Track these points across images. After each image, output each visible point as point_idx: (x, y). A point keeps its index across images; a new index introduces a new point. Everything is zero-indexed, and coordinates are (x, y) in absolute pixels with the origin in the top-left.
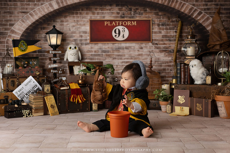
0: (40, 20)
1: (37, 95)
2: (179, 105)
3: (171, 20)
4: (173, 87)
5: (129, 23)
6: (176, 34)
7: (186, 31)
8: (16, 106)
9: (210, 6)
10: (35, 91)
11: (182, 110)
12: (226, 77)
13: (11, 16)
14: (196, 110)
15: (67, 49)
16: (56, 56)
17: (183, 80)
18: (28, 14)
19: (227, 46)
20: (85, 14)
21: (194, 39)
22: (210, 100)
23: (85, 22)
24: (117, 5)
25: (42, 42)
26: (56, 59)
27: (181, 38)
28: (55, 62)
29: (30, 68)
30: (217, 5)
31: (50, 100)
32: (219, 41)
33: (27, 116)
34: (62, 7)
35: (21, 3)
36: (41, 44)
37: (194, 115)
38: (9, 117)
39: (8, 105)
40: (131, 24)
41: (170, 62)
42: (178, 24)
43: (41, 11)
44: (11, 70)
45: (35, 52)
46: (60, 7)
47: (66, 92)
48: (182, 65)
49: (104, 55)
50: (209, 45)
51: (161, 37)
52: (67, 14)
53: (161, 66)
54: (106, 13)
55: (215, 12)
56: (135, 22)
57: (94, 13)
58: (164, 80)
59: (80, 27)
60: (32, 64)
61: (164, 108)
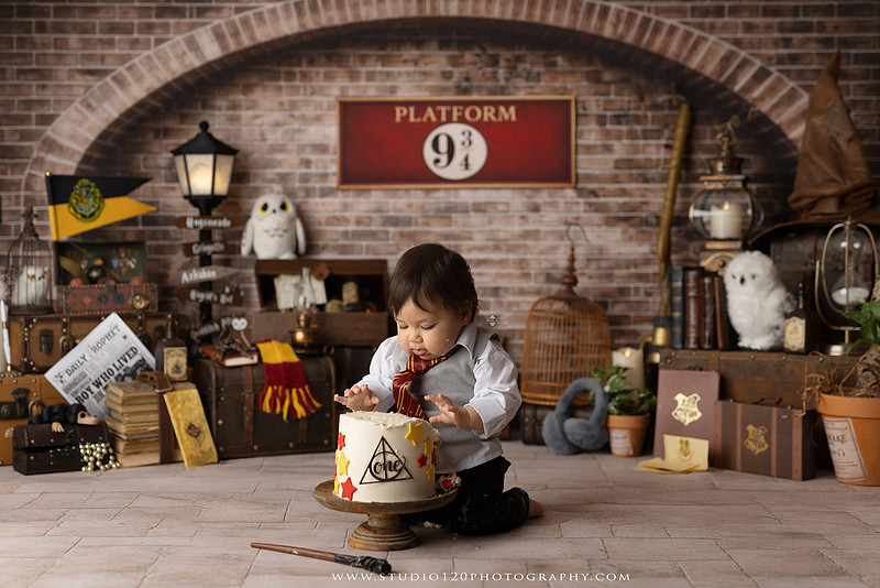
0: (153, 103)
1: (136, 387)
2: (678, 429)
3: (648, 101)
4: (657, 358)
5: (488, 114)
6: (668, 156)
7: (708, 142)
8: (57, 427)
9: (801, 47)
10: (129, 372)
11: (685, 451)
12: (861, 322)
13: (44, 87)
14: (745, 450)
15: (250, 211)
16: (210, 237)
17: (692, 335)
18: (108, 79)
19: (867, 200)
20: (321, 76)
21: (739, 173)
22: (800, 414)
23: (321, 109)
24: (444, 45)
25: (157, 185)
26: (208, 249)
27: (687, 168)
28: (206, 261)
29: (112, 283)
30: (828, 42)
31: (186, 406)
32: (836, 181)
33: (96, 468)
34: (234, 54)
35: (83, 39)
36: (154, 192)
37: (734, 469)
38: (29, 469)
39: (25, 422)
40: (496, 115)
41: (647, 262)
42: (677, 117)
43: (157, 68)
44: (40, 292)
45: (132, 221)
46: (225, 53)
47: (247, 375)
48: (692, 274)
49: (391, 236)
50: (798, 199)
51: (611, 165)
52: (254, 80)
53: (610, 277)
54: (399, 73)
55: (818, 71)
56: (512, 109)
57: (354, 76)
58: (623, 334)
59: (303, 127)
60: (119, 268)
61: (621, 440)
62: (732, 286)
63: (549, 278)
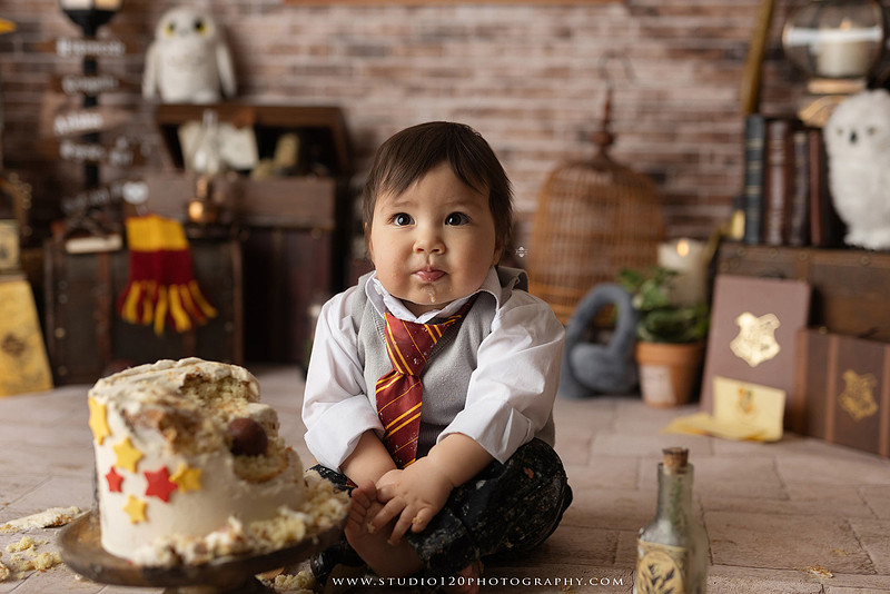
2: (741, 371)
11: (746, 406)
14: (841, 413)
16: (97, 69)
17: (775, 223)
26: (91, 85)
28: (90, 102)
37: (822, 439)
41: (728, 114)
47: (102, 268)
53: (672, 136)
58: (687, 220)
62: (837, 146)
63: (583, 136)
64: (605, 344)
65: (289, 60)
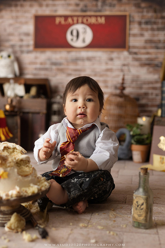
2: (160, 152)
3: (159, 15)
5: (93, 20)
11: (162, 162)
23: (28, 19)
40: (97, 20)
51: (143, 42)
53: (141, 88)
54: (59, 5)
56: (103, 19)
57: (41, 5)
58: (145, 111)
61: (137, 155)
63: (116, 88)
64: (122, 145)
65: (34, 66)
